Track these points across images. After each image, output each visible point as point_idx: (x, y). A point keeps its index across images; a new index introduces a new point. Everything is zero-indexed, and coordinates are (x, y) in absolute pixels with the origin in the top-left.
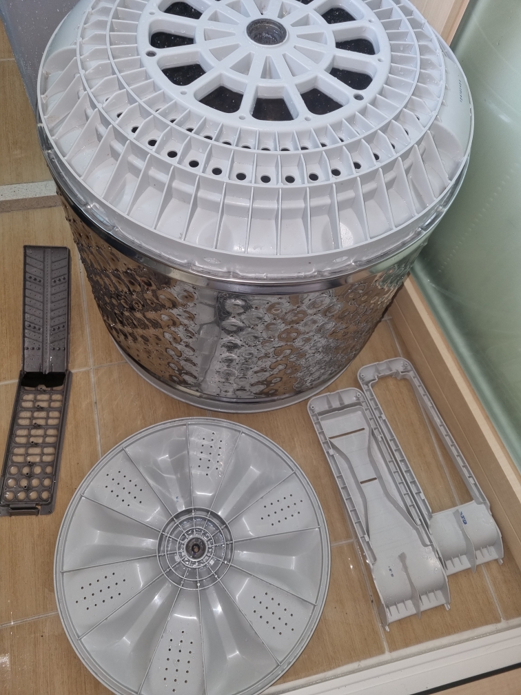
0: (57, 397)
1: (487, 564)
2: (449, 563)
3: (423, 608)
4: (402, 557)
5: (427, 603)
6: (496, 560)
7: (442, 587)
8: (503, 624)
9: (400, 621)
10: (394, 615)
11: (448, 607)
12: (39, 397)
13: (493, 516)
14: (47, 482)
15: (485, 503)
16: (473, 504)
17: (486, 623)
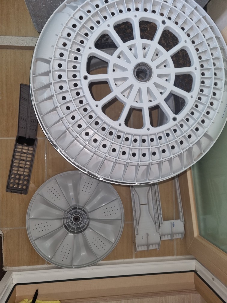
0: (31, 149)
1: (177, 239)
2: (163, 237)
3: (150, 249)
4: (148, 235)
6: (180, 238)
7: (158, 244)
8: (175, 257)
9: (141, 251)
10: (139, 249)
11: (158, 250)
13: (184, 227)
14: (25, 183)
15: (183, 221)
16: (179, 221)
17: (169, 255)
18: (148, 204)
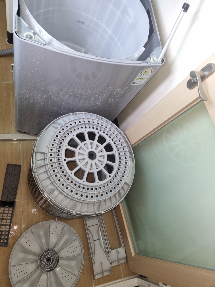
0: (11, 209)
1: (122, 264)
2: (112, 263)
3: (104, 275)
4: (101, 263)
5: (105, 274)
6: (124, 263)
7: (110, 270)
8: (123, 279)
9: (98, 279)
10: (97, 277)
11: (110, 275)
12: (5, 209)
13: (125, 252)
14: (6, 237)
15: (124, 248)
16: (121, 248)
17: (119, 279)
18: (99, 239)
